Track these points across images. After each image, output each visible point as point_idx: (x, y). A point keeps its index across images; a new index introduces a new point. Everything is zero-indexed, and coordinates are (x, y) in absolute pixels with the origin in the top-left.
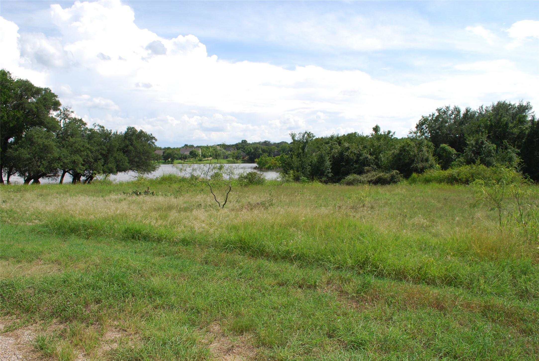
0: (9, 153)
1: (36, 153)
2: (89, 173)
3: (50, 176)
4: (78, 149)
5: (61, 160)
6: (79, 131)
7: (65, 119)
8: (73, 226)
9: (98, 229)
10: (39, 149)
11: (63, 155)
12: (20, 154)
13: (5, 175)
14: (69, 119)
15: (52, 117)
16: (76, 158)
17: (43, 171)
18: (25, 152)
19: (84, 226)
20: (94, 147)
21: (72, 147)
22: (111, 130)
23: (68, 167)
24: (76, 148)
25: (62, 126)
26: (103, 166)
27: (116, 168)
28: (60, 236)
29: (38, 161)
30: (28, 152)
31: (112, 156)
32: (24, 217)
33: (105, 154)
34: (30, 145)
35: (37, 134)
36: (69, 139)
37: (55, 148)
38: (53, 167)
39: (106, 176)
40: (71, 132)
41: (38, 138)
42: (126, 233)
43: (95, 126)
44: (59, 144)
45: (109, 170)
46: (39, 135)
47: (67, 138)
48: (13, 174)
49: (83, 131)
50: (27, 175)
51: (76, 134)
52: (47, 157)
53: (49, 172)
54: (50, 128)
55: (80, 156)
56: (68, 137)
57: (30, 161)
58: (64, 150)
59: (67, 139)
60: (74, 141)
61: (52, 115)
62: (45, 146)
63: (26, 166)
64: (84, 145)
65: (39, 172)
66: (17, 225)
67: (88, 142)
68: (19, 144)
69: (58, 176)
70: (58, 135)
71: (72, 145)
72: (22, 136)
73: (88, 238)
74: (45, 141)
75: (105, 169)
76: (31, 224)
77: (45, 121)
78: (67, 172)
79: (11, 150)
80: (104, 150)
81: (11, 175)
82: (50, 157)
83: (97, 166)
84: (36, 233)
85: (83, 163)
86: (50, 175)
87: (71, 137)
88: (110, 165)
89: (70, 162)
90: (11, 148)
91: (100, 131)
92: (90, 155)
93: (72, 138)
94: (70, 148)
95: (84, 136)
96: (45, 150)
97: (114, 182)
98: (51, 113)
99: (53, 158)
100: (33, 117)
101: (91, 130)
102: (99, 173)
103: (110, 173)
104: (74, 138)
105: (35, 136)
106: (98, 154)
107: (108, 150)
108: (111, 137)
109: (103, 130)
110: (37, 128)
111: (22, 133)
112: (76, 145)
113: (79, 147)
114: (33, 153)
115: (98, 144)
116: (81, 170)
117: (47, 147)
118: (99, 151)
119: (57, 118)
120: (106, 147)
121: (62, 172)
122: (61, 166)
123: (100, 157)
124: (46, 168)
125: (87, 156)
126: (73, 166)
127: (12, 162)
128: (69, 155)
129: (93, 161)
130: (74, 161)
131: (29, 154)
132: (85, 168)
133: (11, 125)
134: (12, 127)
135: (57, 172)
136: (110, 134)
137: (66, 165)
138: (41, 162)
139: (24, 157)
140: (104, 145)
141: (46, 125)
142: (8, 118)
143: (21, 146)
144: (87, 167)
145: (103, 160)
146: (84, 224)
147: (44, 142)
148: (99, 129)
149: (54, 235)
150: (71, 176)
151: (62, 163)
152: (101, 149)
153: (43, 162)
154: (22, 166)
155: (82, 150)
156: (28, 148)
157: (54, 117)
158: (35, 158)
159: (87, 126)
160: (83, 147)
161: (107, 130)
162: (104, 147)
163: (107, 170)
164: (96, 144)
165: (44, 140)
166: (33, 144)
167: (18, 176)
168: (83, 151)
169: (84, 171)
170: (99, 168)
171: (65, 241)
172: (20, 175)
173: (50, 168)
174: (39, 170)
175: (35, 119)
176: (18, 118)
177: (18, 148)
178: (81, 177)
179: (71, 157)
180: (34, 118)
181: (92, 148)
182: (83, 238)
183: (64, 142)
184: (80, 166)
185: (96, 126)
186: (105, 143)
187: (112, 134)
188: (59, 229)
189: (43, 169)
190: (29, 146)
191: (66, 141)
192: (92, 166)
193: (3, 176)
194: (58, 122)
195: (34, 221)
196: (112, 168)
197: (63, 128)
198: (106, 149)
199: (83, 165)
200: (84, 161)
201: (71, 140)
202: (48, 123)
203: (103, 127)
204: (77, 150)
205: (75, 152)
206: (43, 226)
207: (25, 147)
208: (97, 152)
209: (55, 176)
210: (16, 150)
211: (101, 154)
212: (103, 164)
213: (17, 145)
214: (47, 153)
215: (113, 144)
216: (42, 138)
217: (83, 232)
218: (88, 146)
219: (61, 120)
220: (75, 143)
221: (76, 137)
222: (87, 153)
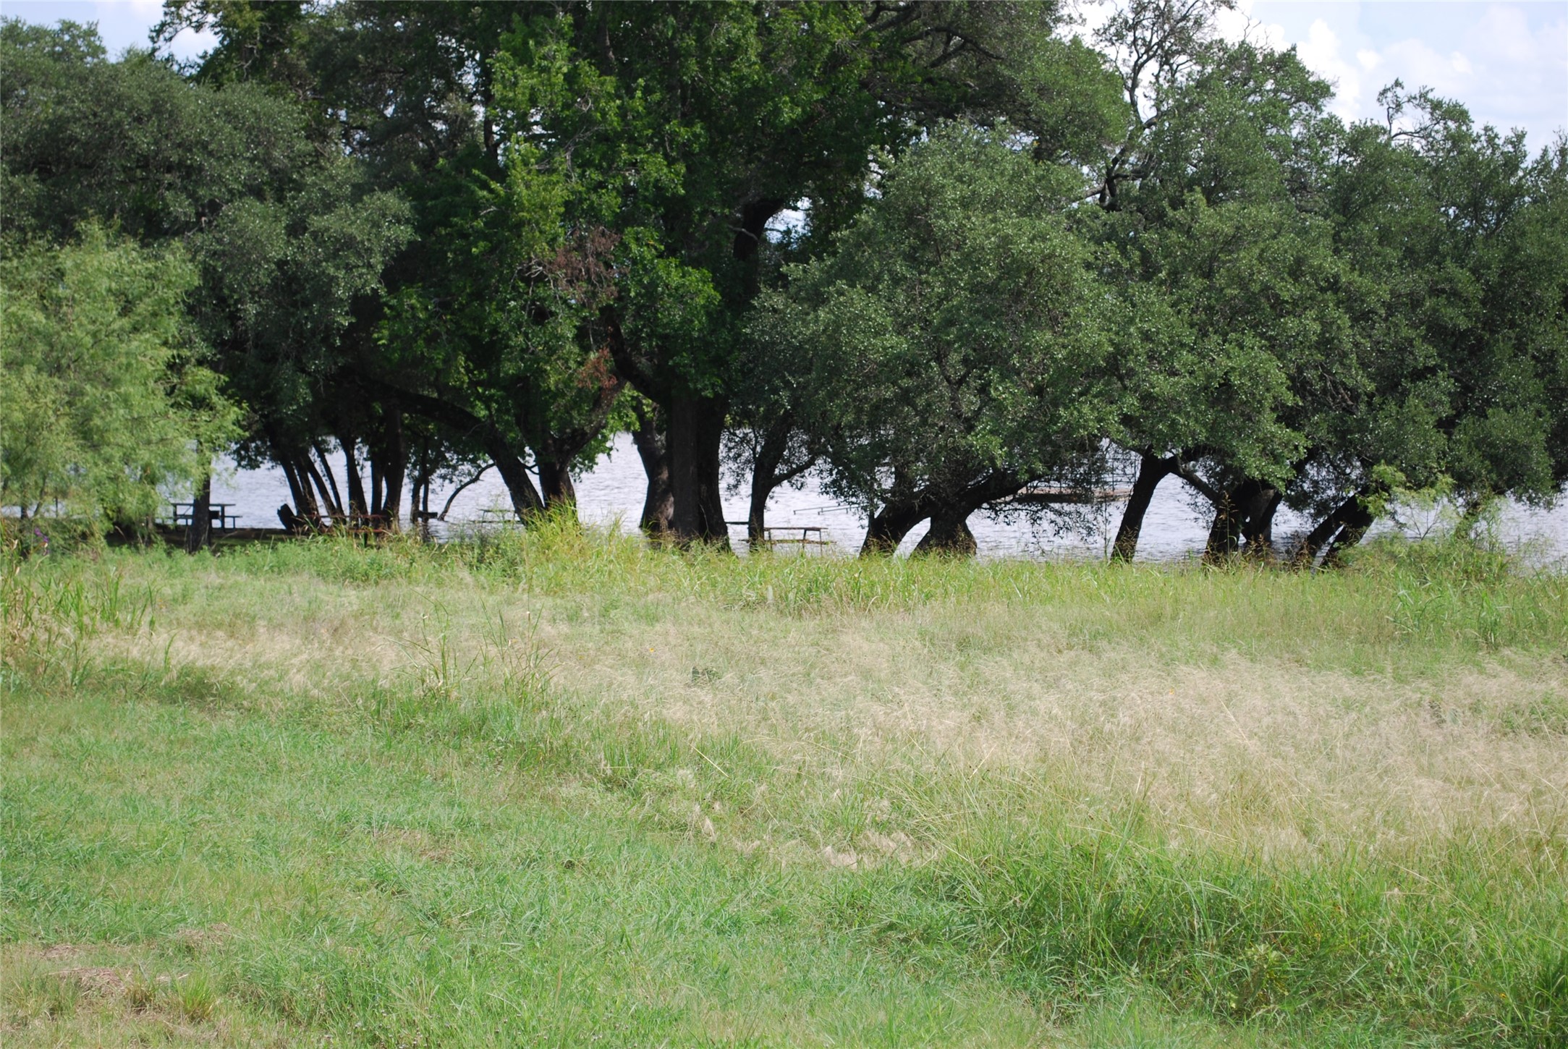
0: (770, 319)
1: (950, 323)
2: (1341, 480)
3: (1044, 500)
4: (1255, 288)
5: (1131, 373)
6: (1273, 146)
7: (1166, 59)
8: (1133, 903)
9: (1325, 943)
10: (974, 288)
11: (1146, 337)
12: (837, 325)
13: (739, 476)
14: (1201, 56)
15: (1076, 41)
16: (1240, 361)
17: (992, 460)
18: (877, 312)
19: (1219, 910)
20: (1378, 277)
21: (1209, 275)
22: (1520, 137)
23: (1174, 434)
24: (1243, 284)
25: (1146, 111)
26: (1446, 425)
27: (1550, 450)
28: (1034, 978)
29: (961, 381)
30: (897, 314)
31: (1520, 348)
32: (816, 804)
33: (1464, 335)
34: (911, 258)
35: (960, 179)
36: (1194, 214)
37: (1084, 280)
38: (1067, 431)
39: (1473, 507)
40: (1206, 160)
41: (965, 204)
42: (1544, 1003)
43: (1398, 106)
44: (1113, 255)
45: (1496, 461)
46: (972, 180)
47: (1176, 203)
48: (788, 476)
49: (1298, 144)
50: (888, 483)
51: (1251, 170)
52: (1025, 352)
53: (1040, 468)
54: (1054, 132)
55: (1273, 345)
56: (1188, 197)
57: (906, 382)
58: (1148, 294)
59: (1179, 214)
60: (1228, 229)
61: (1077, 29)
62: (1014, 267)
63: (878, 415)
64: (1299, 261)
65: (963, 464)
66: (752, 863)
67: (1336, 238)
68: (834, 254)
69: (1108, 499)
70: (1111, 179)
71: (1214, 258)
72: (859, 193)
73: (1240, 1014)
74: (1018, 227)
75: (1462, 450)
76: (850, 860)
77: (1019, 78)
78: (1172, 466)
79: (778, 301)
80: (1455, 296)
81: (778, 481)
82: (1047, 351)
83: (1401, 425)
84: (868, 931)
85: (1290, 399)
86: (1042, 488)
87: (1208, 193)
88: (1501, 425)
89: (1194, 393)
90: (780, 281)
91: (1431, 146)
92: (1347, 335)
93: (1211, 202)
94: (1197, 283)
95: (1304, 187)
96: (1017, 295)
97: (1530, 564)
98: (1064, 12)
99: (1072, 357)
100: (939, 51)
101: (1361, 138)
102: (1416, 484)
103: (1501, 492)
104: (1232, 205)
105: (950, 195)
106: (1406, 332)
107: (1494, 298)
108: (1519, 190)
109: (1458, 140)
110: (967, 130)
111: (858, 169)
112: (1246, 258)
113: (1264, 275)
114: (927, 324)
115: (1409, 252)
116: (1277, 459)
117: (1031, 272)
118: (1415, 303)
119: (1110, 52)
120: (1474, 271)
121: (1135, 470)
122: (1126, 420)
123: (1425, 353)
124: (1012, 439)
125: (1325, 343)
126: (1213, 429)
127: (787, 384)
128: (1189, 340)
129: (1371, 387)
130: (1226, 385)
131: (901, 329)
132: (1302, 442)
133: (789, 114)
134: (793, 130)
135: (1099, 468)
136: (1512, 163)
137: (1164, 416)
138: (983, 390)
139: (863, 353)
140: (1460, 260)
141: (1025, 108)
142: (764, 57)
143: (851, 271)
144: (1322, 433)
145: (1445, 383)
146: (1219, 897)
147: (1006, 240)
148: (1424, 133)
149: (996, 960)
150: (1201, 499)
151: (1131, 403)
152: (1435, 292)
153: (1000, 391)
154: (849, 418)
155: (1286, 296)
156: (897, 281)
157: (1088, 41)
158: (939, 358)
159: (1330, 107)
160: (1295, 272)
161: (1491, 140)
162: (1462, 276)
163: (1474, 462)
164: (1393, 254)
165: (1009, 223)
166: (929, 256)
167: (825, 489)
168: (1297, 306)
169: (1299, 467)
170: (1414, 445)
171: (1066, 1019)
172: (835, 488)
173: (1046, 440)
174: (968, 453)
175: (953, 64)
176: (837, 60)
177: (831, 282)
178: (1272, 510)
179: (1202, 356)
180: (946, 57)
181: (1363, 282)
182: (1200, 1011)
183: (1150, 237)
184: (1269, 424)
185: (1407, 107)
186: (1469, 243)
187: (1528, 163)
188: (1033, 919)
189: (997, 440)
190: (900, 268)
191: (1170, 226)
192: (1362, 427)
193: (722, 485)
194: (1113, 81)
195: (874, 836)
196: (1515, 445)
197: (1149, 124)
198: (1473, 290)
199: (1289, 418)
200: (1298, 384)
201: (1208, 218)
202: (1043, 91)
203: (1458, 114)
204: (1251, 299)
205: (1235, 312)
206: (926, 886)
207: (878, 279)
208: (1399, 317)
209: (1085, 499)
210: (816, 298)
211: (1437, 331)
212: (1445, 411)
213: (820, 259)
214: (1028, 318)
215: (1531, 250)
216: (993, 204)
217: (1210, 962)
218: (1335, 266)
219: (1137, 68)
220: (1232, 243)
221: (1247, 198)
222: (1326, 325)
